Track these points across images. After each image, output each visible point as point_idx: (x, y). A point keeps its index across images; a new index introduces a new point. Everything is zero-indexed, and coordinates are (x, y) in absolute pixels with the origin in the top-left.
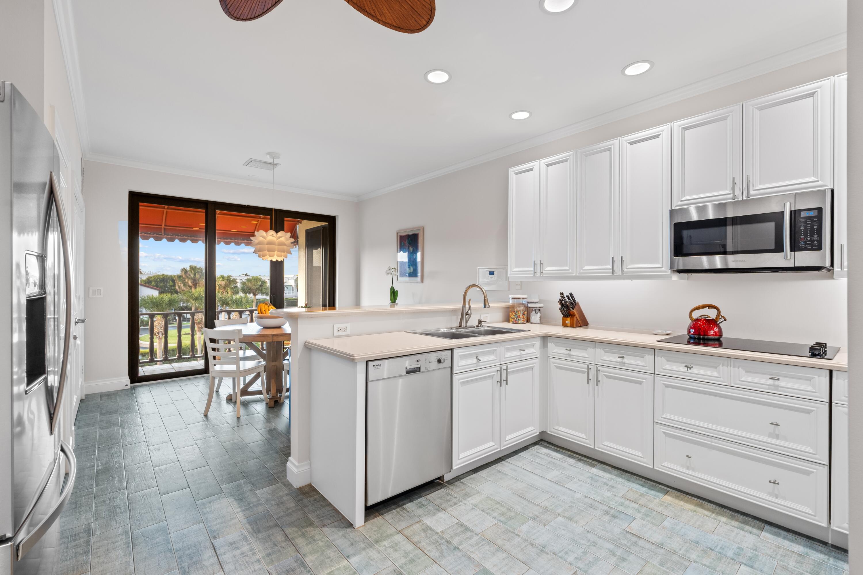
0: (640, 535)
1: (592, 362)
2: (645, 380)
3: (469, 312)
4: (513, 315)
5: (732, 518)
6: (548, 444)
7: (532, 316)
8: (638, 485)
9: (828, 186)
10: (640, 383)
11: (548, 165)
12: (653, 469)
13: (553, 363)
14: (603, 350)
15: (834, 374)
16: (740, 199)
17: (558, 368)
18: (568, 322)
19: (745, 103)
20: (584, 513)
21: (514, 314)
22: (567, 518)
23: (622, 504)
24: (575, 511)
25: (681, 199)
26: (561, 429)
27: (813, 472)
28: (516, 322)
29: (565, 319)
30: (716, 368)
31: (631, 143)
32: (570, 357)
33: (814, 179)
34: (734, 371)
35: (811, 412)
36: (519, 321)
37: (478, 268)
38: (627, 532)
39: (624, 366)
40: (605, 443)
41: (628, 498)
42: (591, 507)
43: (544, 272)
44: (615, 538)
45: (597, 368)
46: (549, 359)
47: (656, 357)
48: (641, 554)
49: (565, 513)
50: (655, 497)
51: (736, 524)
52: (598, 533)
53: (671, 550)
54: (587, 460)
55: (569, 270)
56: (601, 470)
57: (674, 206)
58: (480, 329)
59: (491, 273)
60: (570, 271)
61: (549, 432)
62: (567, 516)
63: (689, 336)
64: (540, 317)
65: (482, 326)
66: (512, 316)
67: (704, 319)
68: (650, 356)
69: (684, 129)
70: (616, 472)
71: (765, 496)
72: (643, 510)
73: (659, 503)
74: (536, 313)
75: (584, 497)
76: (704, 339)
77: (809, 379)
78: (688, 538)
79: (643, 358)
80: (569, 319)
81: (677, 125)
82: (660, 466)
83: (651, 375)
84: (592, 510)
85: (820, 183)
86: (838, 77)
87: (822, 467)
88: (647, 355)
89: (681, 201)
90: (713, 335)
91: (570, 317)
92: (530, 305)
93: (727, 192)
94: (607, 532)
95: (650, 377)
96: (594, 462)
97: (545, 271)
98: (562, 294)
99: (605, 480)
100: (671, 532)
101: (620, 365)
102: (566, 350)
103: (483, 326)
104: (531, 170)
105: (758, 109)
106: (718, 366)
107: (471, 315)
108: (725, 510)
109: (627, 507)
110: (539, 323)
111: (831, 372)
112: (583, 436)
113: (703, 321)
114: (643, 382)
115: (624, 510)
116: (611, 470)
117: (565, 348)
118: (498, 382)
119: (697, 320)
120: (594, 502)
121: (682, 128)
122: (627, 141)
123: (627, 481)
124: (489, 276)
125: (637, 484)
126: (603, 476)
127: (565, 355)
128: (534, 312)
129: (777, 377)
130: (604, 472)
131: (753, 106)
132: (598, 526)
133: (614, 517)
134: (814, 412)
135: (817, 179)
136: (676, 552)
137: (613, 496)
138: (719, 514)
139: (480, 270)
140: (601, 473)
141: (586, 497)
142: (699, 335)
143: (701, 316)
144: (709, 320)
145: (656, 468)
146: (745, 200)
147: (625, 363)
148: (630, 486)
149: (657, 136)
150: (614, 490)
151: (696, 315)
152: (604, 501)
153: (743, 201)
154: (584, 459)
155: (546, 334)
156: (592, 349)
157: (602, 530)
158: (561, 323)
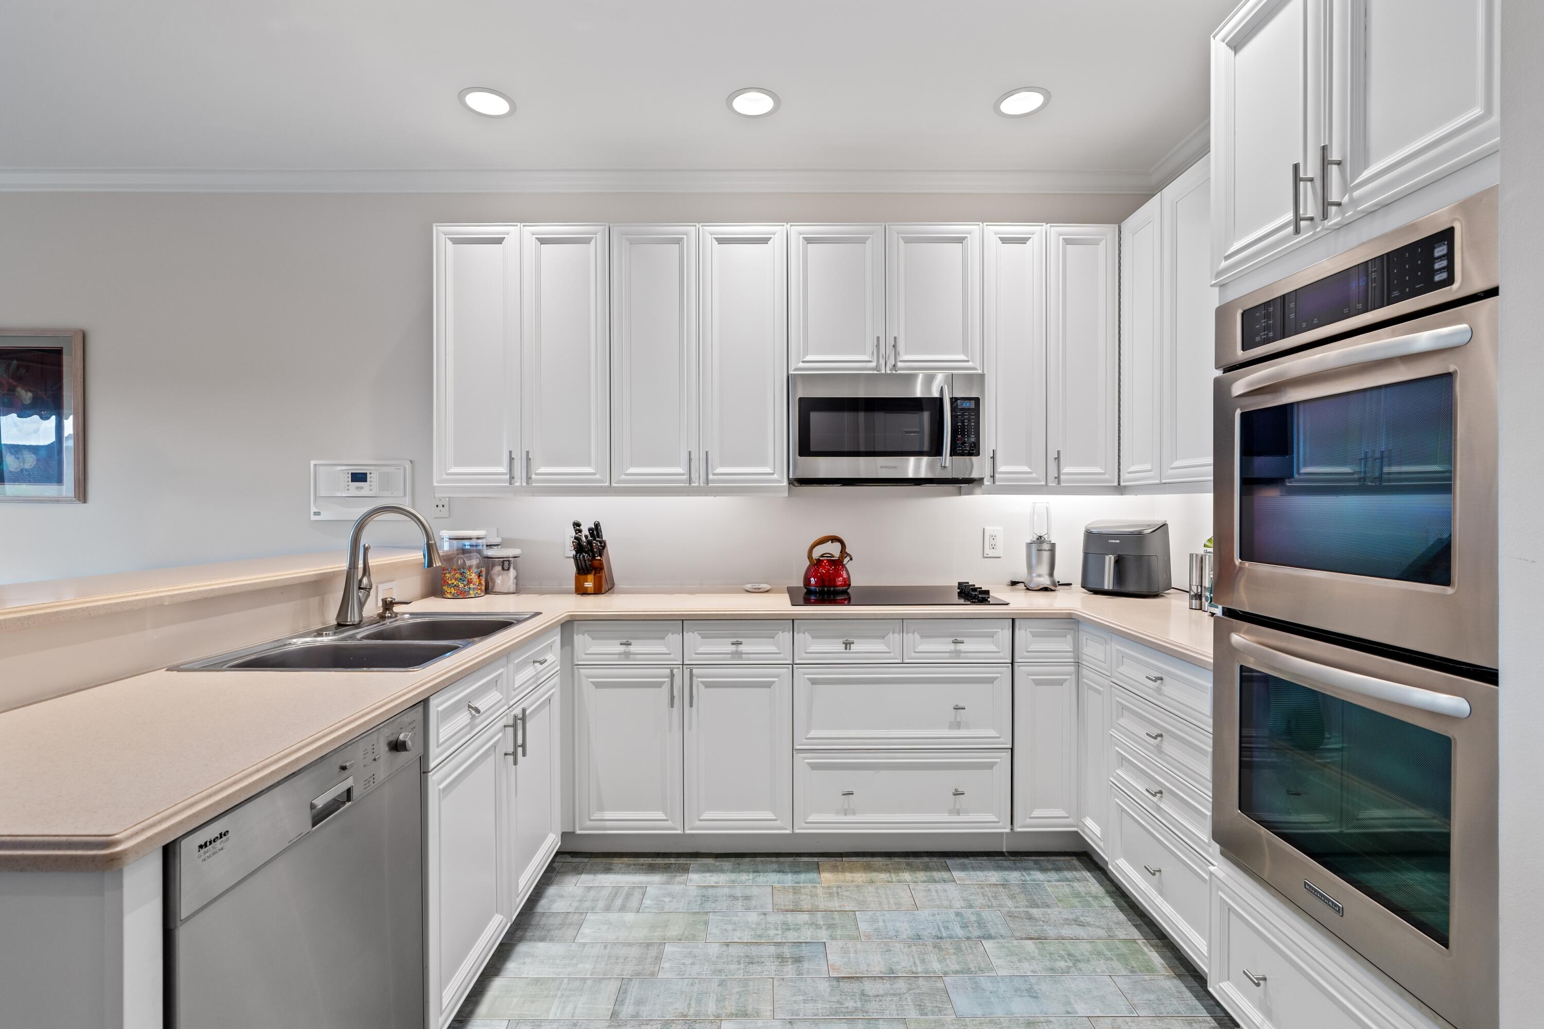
0: (856, 973)
1: (677, 661)
2: (778, 678)
3: (365, 580)
4: (456, 579)
5: (912, 868)
6: (572, 857)
7: (495, 577)
8: (775, 874)
9: (978, 370)
10: (768, 685)
11: (543, 241)
12: (794, 835)
13: (588, 677)
14: (699, 634)
15: (1017, 623)
16: (883, 372)
17: (598, 685)
18: (589, 585)
19: (889, 225)
20: (751, 983)
21: (458, 575)
22: (736, 1015)
23: (786, 927)
24: (737, 990)
25: (803, 358)
26: (608, 815)
27: (997, 763)
28: (462, 594)
29: (582, 577)
30: (884, 639)
31: (721, 241)
32: (627, 659)
33: (963, 357)
34: (909, 637)
35: (995, 681)
36: (471, 592)
37: (313, 463)
38: (838, 979)
39: (741, 659)
40: (706, 816)
41: (783, 907)
42: (752, 963)
43: (533, 476)
44: (834, 1006)
45: (691, 671)
46: (576, 669)
47: (795, 633)
48: (888, 1012)
49: (724, 1006)
50: (814, 885)
51: (921, 875)
52: (806, 1015)
53: (907, 973)
54: (666, 861)
55: (594, 474)
56: (704, 872)
57: (792, 369)
58: (389, 624)
59: (359, 477)
60: (598, 476)
61: (578, 832)
62: (734, 1012)
63: (806, 588)
64: (516, 578)
65: (396, 616)
66: (453, 581)
67: (828, 560)
68: (786, 634)
69: (806, 240)
70: (727, 864)
71: (945, 817)
72: (820, 918)
73: (826, 893)
74: (503, 569)
75: (724, 948)
76: (829, 593)
77: (991, 635)
78: (905, 937)
79: (774, 638)
80: (590, 577)
81: (797, 231)
82: (804, 824)
83: (788, 668)
84: (759, 969)
85: (970, 364)
86: (987, 225)
87: (1005, 752)
88: (780, 632)
89: (803, 362)
90: (842, 585)
91: (593, 572)
92: (490, 553)
93: (866, 358)
94: (814, 1000)
95: (786, 672)
96: (682, 861)
97: (536, 474)
98: (577, 525)
99: (726, 891)
100: (882, 939)
101: (732, 659)
102: (621, 644)
103: (396, 614)
104: (499, 241)
105: (903, 240)
106: (887, 635)
107: (370, 589)
108: (897, 859)
109: (797, 928)
110: (515, 591)
111: (1013, 620)
112: (660, 815)
113: (826, 563)
114: (774, 682)
115: (799, 937)
116: (718, 864)
117: (619, 641)
118: (506, 754)
119: (819, 562)
120: (746, 948)
121: (803, 238)
122: (714, 235)
123: (755, 874)
124: (350, 483)
125: (773, 872)
126: (717, 883)
127: (617, 656)
128: (500, 568)
129: (958, 639)
130: (711, 874)
131: (897, 233)
132: (794, 999)
133: (798, 960)
134: (998, 680)
135: (968, 358)
136: (915, 973)
137: (762, 917)
138: (897, 870)
139: (322, 470)
140: (711, 879)
141: (727, 944)
142: (824, 586)
143: (822, 556)
144: (833, 560)
145: (797, 831)
146: (889, 374)
147: (741, 653)
148: (767, 882)
149: (765, 241)
150: (754, 903)
151: (817, 553)
152: (760, 936)
153: (886, 375)
154: (659, 861)
155: (571, 615)
156: (676, 635)
157: (805, 1001)
158: (573, 586)
